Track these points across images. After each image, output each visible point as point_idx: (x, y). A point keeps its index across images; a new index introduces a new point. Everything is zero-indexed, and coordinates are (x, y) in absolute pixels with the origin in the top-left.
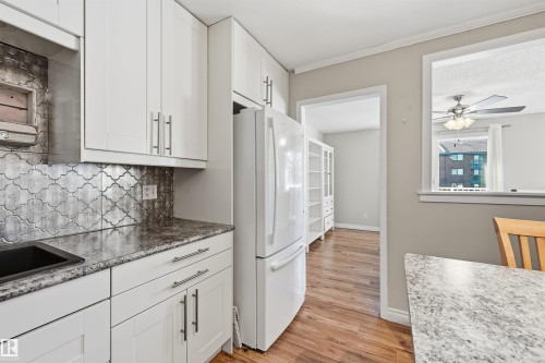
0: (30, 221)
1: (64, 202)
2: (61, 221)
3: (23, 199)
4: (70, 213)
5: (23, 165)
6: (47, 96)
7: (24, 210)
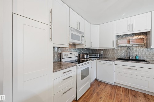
0: (144, 57)
1: (150, 54)
2: (149, 57)
3: (143, 53)
4: (151, 56)
5: (143, 49)
6: (147, 38)
7: (143, 55)
